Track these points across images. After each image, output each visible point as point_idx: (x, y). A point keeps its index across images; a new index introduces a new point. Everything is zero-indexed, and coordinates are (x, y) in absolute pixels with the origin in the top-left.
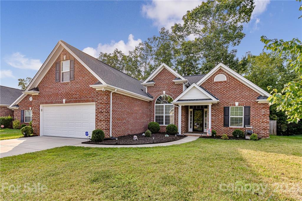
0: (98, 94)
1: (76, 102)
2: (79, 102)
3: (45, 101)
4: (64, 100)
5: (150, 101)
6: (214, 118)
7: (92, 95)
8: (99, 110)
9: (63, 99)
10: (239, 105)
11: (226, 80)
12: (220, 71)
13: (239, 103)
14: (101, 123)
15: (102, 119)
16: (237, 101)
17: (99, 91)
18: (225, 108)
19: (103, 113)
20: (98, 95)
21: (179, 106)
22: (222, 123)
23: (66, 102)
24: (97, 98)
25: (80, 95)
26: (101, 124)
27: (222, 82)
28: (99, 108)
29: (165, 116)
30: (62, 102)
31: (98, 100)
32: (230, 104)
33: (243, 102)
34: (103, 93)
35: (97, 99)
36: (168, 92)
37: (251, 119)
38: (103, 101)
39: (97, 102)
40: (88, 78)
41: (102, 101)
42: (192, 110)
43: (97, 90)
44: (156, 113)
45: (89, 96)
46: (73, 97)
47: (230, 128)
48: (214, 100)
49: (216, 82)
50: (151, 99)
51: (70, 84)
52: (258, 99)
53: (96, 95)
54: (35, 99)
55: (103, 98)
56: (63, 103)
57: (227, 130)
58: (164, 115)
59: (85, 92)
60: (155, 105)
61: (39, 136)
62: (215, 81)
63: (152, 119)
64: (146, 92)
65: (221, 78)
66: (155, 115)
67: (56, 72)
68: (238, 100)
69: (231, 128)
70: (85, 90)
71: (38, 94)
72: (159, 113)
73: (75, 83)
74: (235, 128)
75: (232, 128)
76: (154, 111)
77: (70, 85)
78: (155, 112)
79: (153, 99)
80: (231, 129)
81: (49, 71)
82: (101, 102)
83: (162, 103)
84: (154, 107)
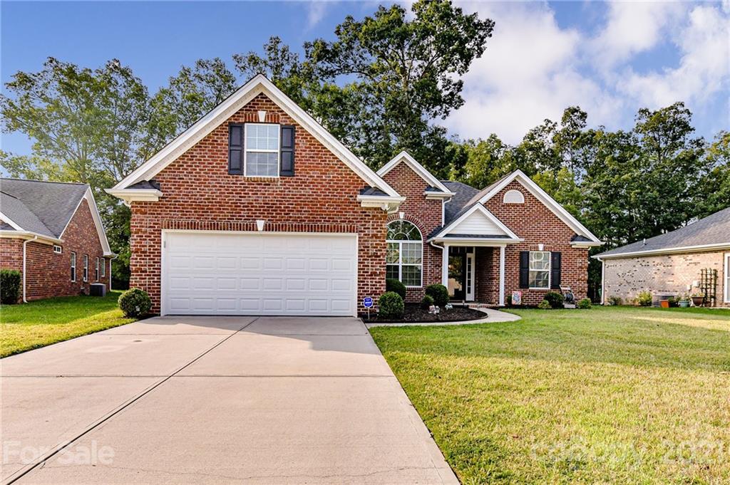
0: (365, 216)
1: (300, 228)
2: (311, 229)
3: (183, 221)
4: (260, 224)
7: (350, 215)
8: (368, 250)
9: (255, 220)
10: (545, 249)
11: (523, 202)
12: (515, 184)
13: (545, 245)
14: (373, 279)
15: (378, 272)
16: (542, 242)
17: (367, 209)
18: (521, 253)
19: (379, 256)
20: (367, 217)
21: (444, 247)
22: (518, 282)
23: (267, 228)
24: (363, 223)
25: (311, 214)
26: (376, 282)
27: (518, 206)
28: (368, 247)
29: (402, 266)
30: (254, 228)
31: (365, 228)
32: (531, 247)
33: (550, 244)
34: (379, 215)
35: (362, 225)
36: (410, 215)
37: (562, 274)
38: (381, 232)
39: (362, 234)
40: (335, 175)
41: (378, 232)
43: (362, 205)
45: (340, 218)
46: (291, 217)
47: (530, 290)
48: (515, 239)
49: (508, 205)
51: (279, 183)
52: (572, 240)
53: (359, 217)
54: (146, 213)
55: (381, 225)
56: (257, 230)
57: (524, 294)
58: (400, 265)
59: (327, 208)
61: (160, 315)
62: (504, 202)
65: (514, 197)
67: (232, 148)
68: (544, 240)
69: (532, 290)
70: (327, 202)
71: (157, 200)
73: (296, 182)
74: (538, 290)
75: (534, 290)
77: (279, 187)
80: (532, 292)
81: (201, 142)
82: (375, 233)
83: (395, 239)
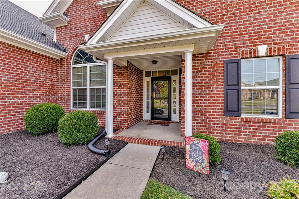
5: (61, 59)
6: (197, 92)
10: (270, 53)
13: (270, 46)
16: (264, 43)
21: (107, 61)
22: (221, 106)
29: (91, 89)
32: (243, 52)
33: (280, 43)
42: (149, 79)
44: (74, 84)
47: (242, 119)
50: (63, 54)
57: (233, 125)
58: (88, 87)
60: (72, 66)
63: (65, 97)
64: (55, 40)
66: (72, 88)
68: (267, 38)
69: (246, 119)
72: (79, 84)
74: (258, 119)
75: (250, 119)
76: (68, 78)
78: (71, 81)
79: (66, 54)
80: (246, 122)
83: (84, 63)
84: (68, 71)
